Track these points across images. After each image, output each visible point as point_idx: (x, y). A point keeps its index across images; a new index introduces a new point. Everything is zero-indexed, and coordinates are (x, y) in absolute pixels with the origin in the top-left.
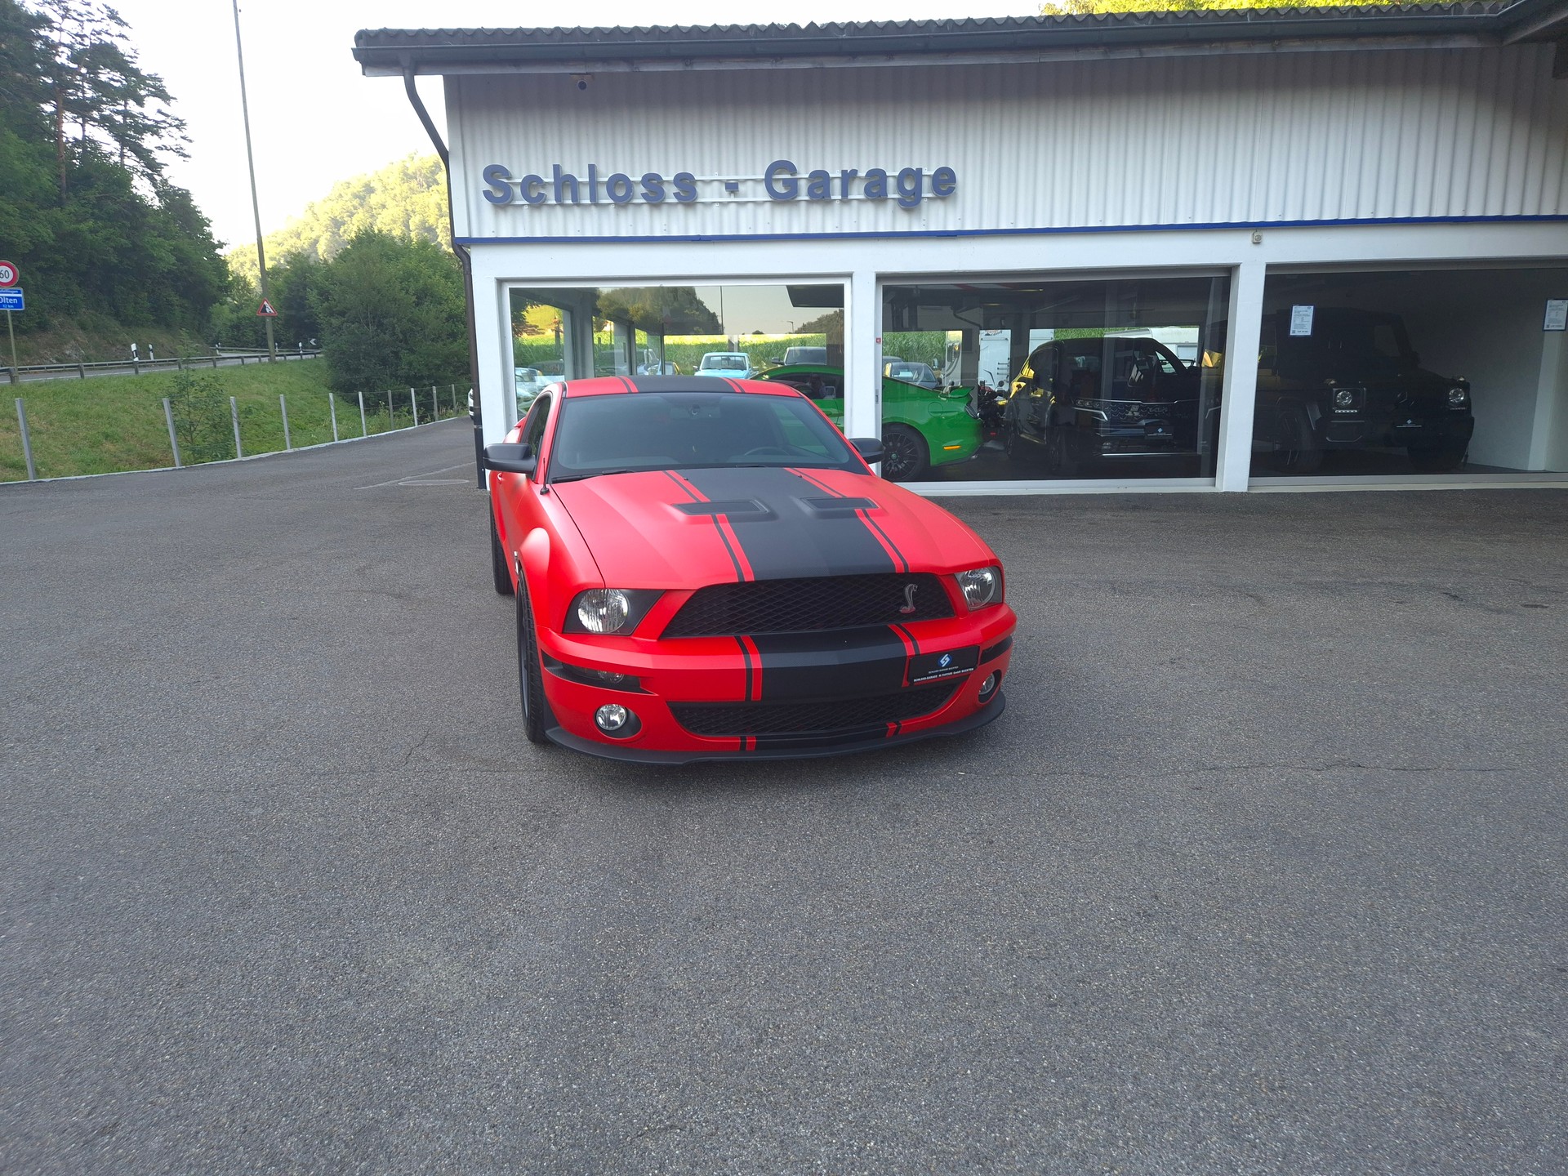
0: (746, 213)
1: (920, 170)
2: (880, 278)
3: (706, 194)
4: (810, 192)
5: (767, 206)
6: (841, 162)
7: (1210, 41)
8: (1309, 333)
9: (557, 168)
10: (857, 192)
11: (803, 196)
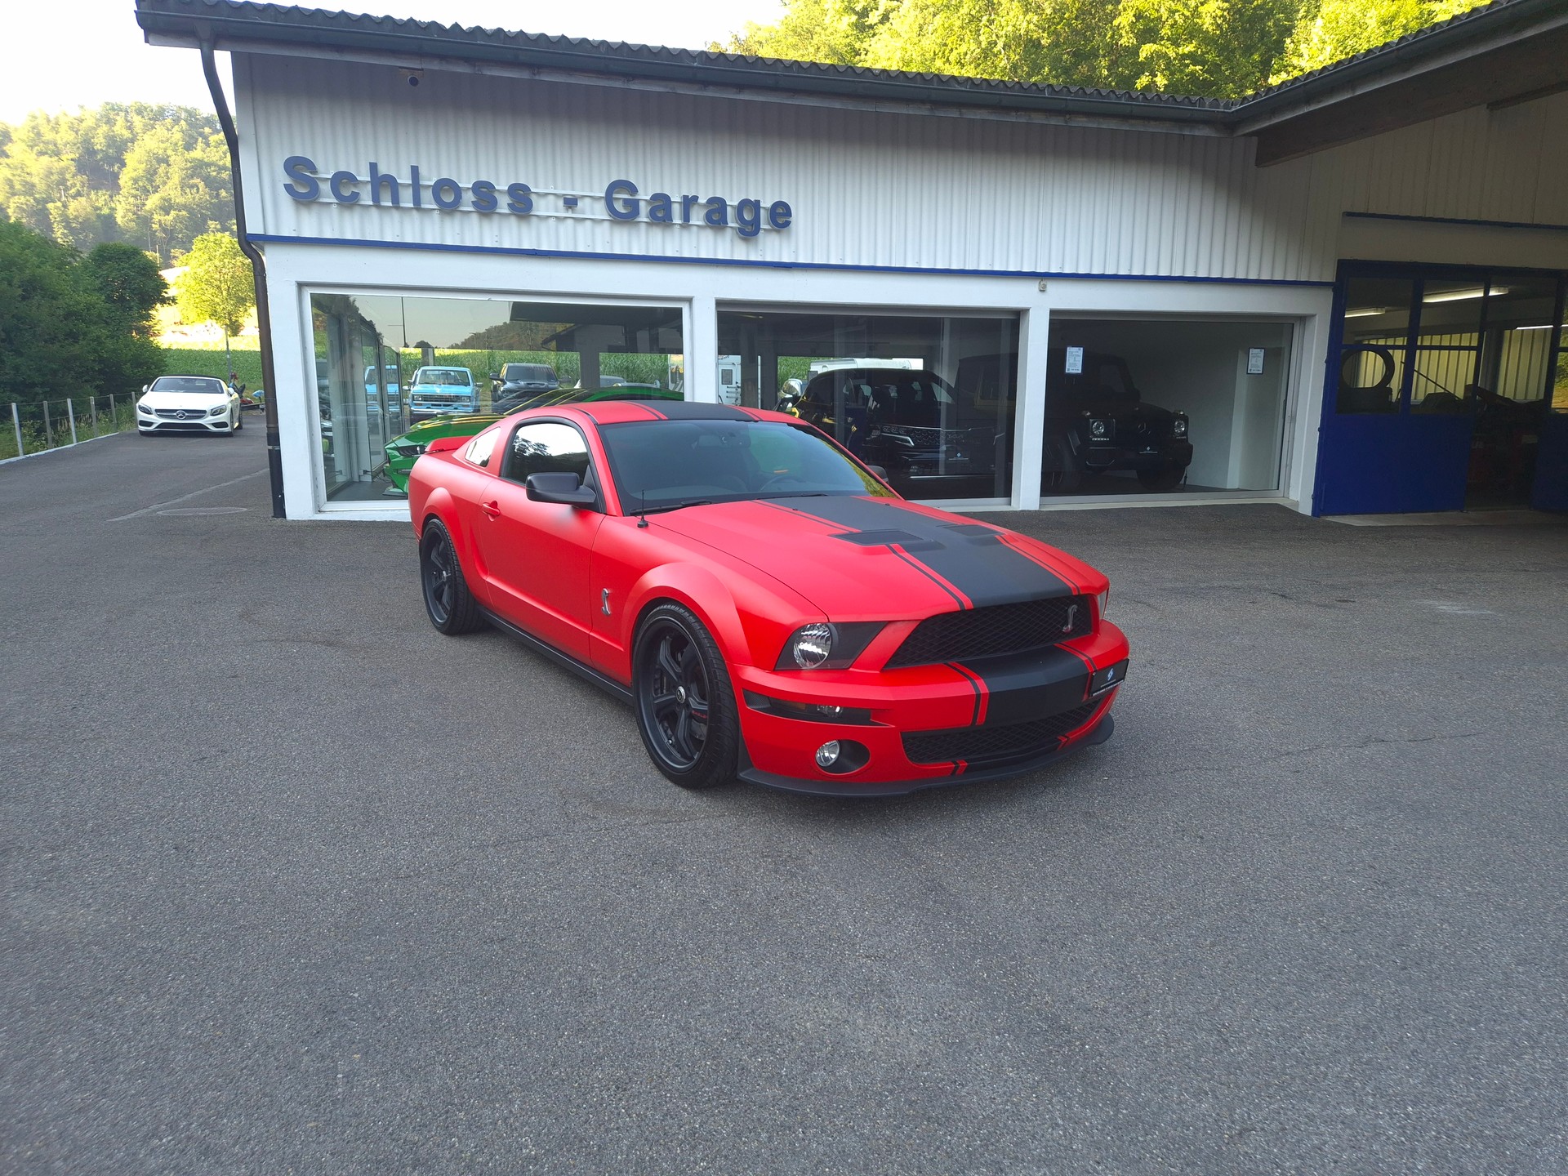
0: (584, 230)
1: (758, 202)
2: (720, 303)
3: (541, 207)
4: (652, 214)
5: (606, 225)
6: (680, 187)
8: (1080, 372)
9: (373, 167)
10: (697, 217)
11: (643, 217)
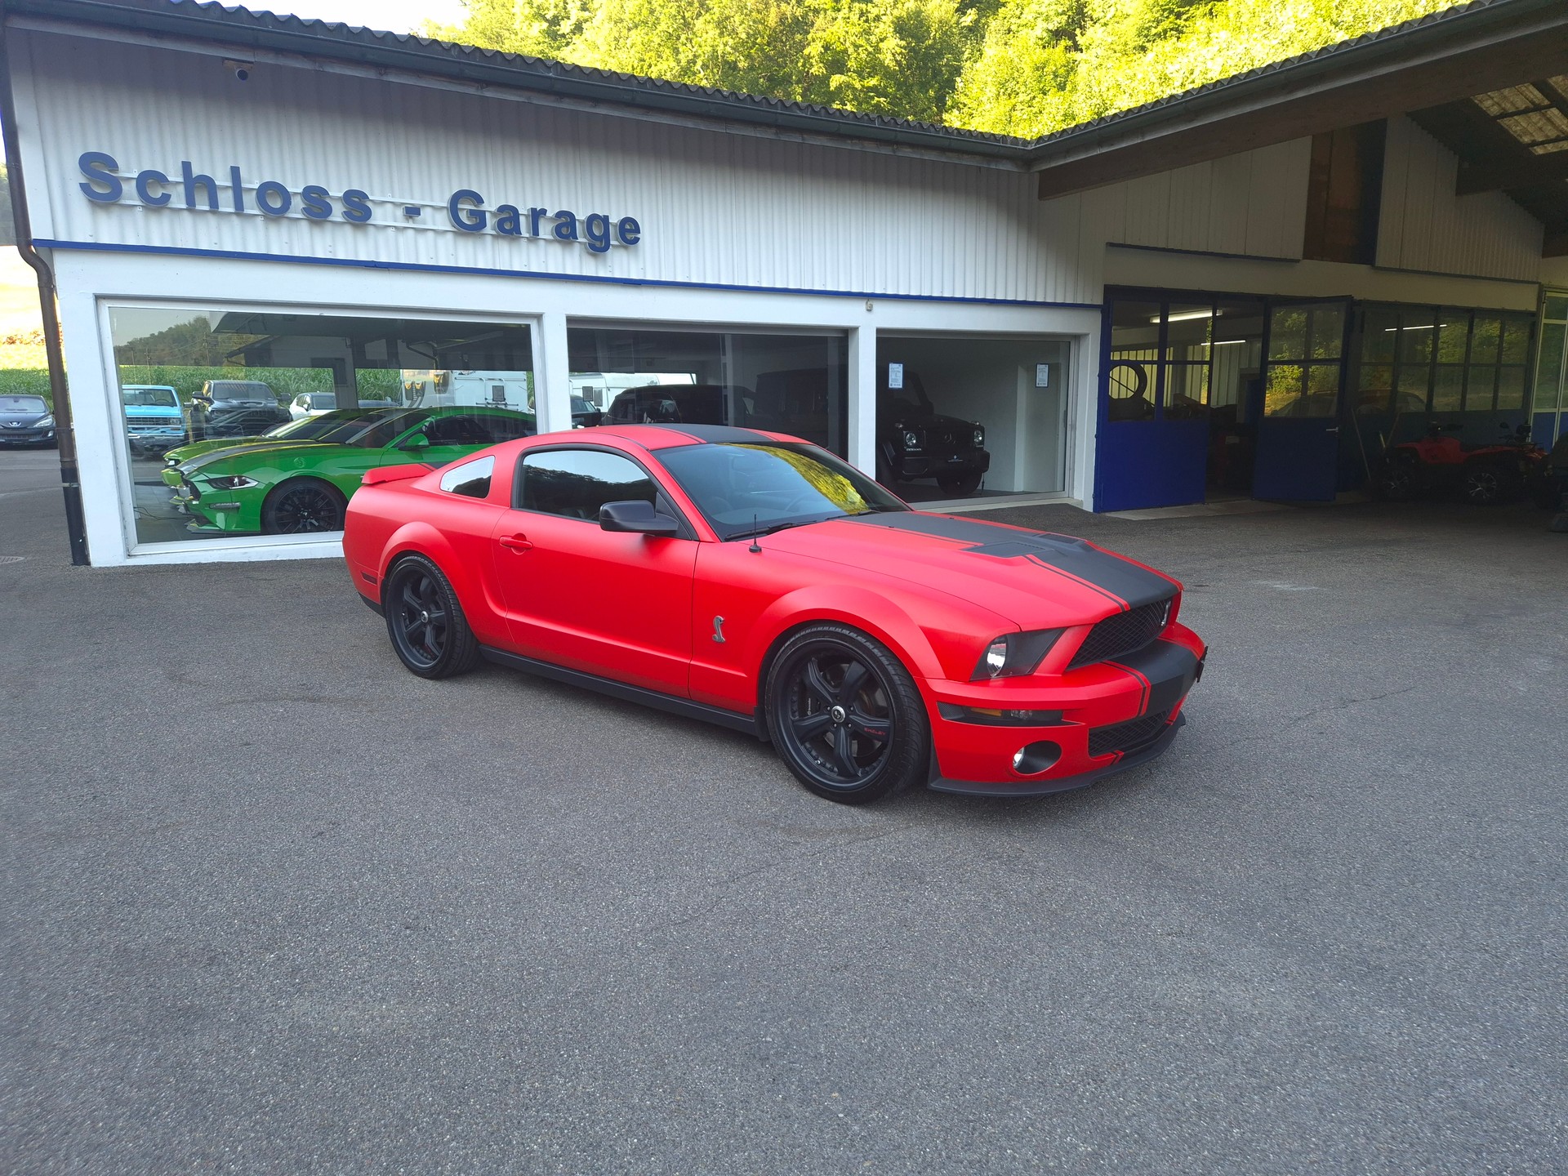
0: (425, 241)
1: (606, 218)
3: (379, 216)
4: (500, 225)
5: (450, 236)
6: (530, 199)
7: (851, 137)
8: (901, 387)
9: (186, 166)
10: (546, 230)
11: (490, 229)
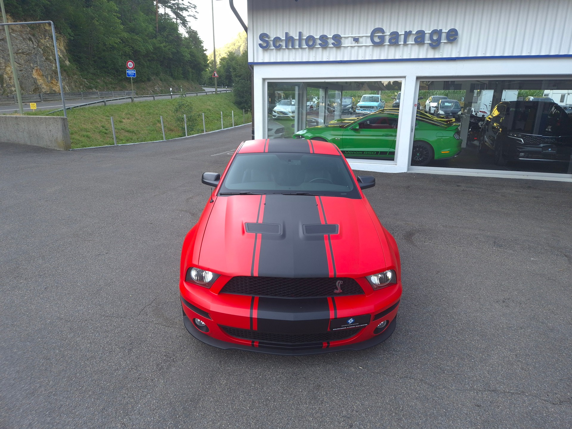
0: (362, 50)
1: (441, 30)
2: (418, 78)
3: (346, 43)
4: (390, 41)
5: (371, 47)
6: (405, 27)
9: (287, 34)
10: (411, 41)
11: (387, 43)
